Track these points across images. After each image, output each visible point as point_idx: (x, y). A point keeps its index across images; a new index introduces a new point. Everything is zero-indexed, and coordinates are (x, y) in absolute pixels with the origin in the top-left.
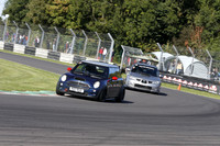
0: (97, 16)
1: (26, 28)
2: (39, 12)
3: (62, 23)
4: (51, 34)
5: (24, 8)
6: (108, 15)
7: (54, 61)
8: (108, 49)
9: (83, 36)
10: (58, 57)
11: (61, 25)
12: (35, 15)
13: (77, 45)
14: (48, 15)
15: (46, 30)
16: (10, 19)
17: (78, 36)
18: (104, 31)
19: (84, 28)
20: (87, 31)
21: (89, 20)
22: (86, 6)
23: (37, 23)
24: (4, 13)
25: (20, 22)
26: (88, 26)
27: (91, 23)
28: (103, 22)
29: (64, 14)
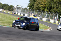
0: (53, 8)
1: (34, 11)
2: (37, 7)
3: (44, 10)
4: (40, 13)
5: (33, 5)
6: (57, 7)
7: (41, 20)
8: (56, 17)
9: (49, 13)
10: (42, 19)
11: (43, 10)
12: (36, 7)
13: (47, 16)
14: (40, 7)
15: (39, 12)
16: (29, 8)
17: (48, 13)
18: (55, 12)
19: (50, 11)
20: (51, 12)
21: (51, 9)
22: (51, 5)
23: (37, 10)
24: (28, 7)
25: (32, 9)
26: (51, 11)
27: (52, 10)
28: (55, 10)
29: (44, 7)
